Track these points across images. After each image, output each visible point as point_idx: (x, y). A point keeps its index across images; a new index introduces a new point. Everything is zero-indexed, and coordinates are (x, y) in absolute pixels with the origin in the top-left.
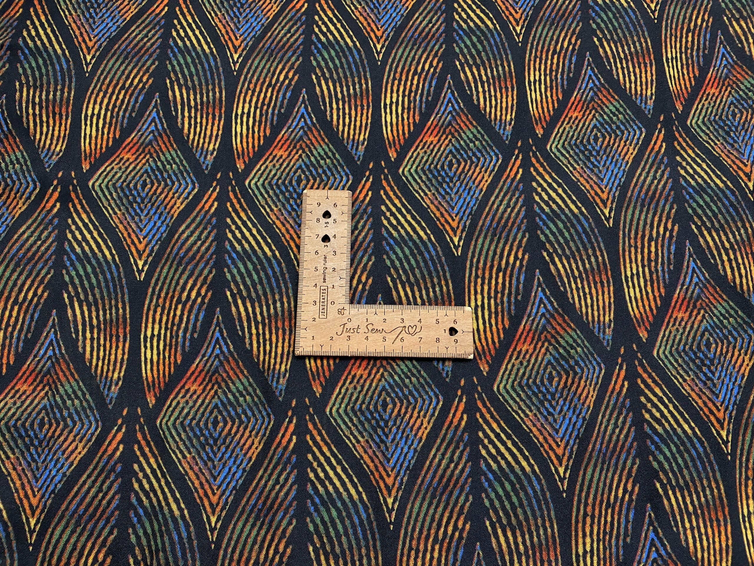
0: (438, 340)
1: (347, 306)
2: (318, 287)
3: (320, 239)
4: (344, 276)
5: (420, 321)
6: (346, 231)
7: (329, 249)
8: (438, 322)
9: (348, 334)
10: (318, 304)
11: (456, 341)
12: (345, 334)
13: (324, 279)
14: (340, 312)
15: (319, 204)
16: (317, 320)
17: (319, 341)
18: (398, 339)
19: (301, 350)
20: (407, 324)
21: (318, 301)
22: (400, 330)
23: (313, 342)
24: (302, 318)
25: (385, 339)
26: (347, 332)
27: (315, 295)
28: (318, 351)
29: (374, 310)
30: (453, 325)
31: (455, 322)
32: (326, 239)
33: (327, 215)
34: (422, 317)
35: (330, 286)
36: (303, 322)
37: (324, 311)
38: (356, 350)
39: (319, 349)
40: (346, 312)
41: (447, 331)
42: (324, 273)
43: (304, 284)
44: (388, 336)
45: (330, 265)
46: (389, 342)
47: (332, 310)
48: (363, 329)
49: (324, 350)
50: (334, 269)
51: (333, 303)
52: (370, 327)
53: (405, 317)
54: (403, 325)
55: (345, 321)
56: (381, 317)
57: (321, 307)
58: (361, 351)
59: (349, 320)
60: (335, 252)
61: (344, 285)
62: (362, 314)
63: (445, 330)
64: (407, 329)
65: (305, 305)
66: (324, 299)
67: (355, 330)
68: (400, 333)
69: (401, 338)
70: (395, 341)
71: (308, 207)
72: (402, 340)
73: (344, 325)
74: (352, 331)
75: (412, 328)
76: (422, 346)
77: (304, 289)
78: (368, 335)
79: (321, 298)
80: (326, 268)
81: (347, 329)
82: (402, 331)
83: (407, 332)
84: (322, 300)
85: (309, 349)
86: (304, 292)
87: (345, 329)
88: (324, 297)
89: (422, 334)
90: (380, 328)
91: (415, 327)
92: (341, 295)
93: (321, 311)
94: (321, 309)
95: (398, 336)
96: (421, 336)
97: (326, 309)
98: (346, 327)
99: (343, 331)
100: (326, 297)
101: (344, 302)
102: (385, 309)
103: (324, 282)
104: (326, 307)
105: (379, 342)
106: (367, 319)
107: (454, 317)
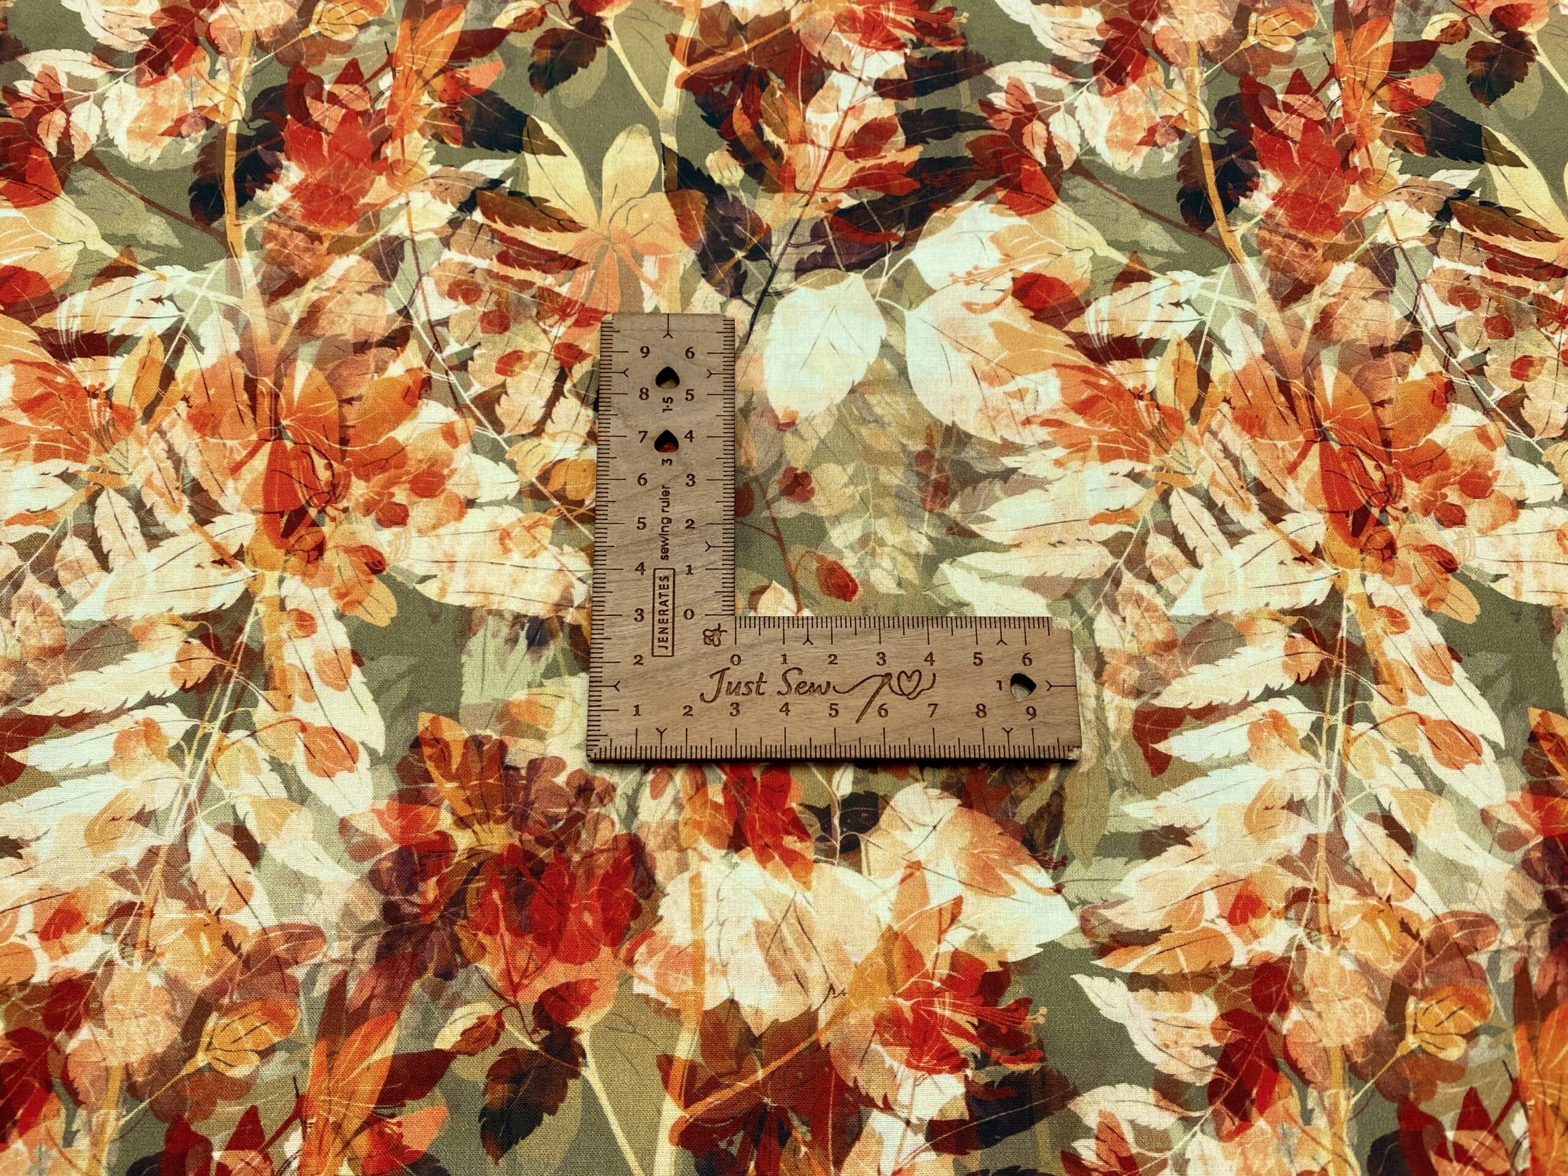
1: (728, 624)
2: (649, 572)
4: (719, 542)
5: (930, 659)
6: (720, 422)
7: (677, 468)
10: (648, 617)
11: (1032, 712)
12: (725, 700)
14: (711, 637)
15: (646, 351)
16: (647, 660)
17: (650, 720)
20: (894, 668)
21: (647, 608)
23: (637, 723)
24: (607, 656)
26: (729, 692)
27: (641, 594)
28: (649, 744)
30: (1021, 669)
31: (1026, 659)
32: (666, 442)
33: (667, 377)
34: (934, 647)
35: (680, 567)
36: (607, 670)
38: (755, 742)
40: (727, 639)
41: (1006, 685)
42: (664, 535)
43: (609, 564)
45: (677, 510)
46: (846, 718)
47: (689, 634)
49: (667, 742)
50: (691, 524)
51: (689, 614)
52: (794, 678)
53: (888, 647)
54: (883, 670)
55: (723, 661)
56: (820, 649)
57: (657, 626)
58: (769, 743)
59: (736, 659)
60: (692, 477)
61: (719, 564)
62: (770, 642)
63: (999, 682)
64: (894, 682)
65: (614, 619)
66: (664, 603)
67: (754, 687)
68: (877, 692)
69: (881, 708)
70: (862, 714)
71: (616, 357)
72: (883, 710)
73: (723, 671)
74: (743, 689)
75: (909, 678)
76: (937, 727)
77: (608, 578)
78: (788, 698)
79: (658, 600)
80: (670, 520)
81: (730, 683)
82: (880, 688)
83: (897, 689)
84: (658, 607)
85: (628, 741)
86: (609, 587)
87: (725, 685)
88: (664, 599)
89: (937, 695)
90: (821, 680)
91: (916, 677)
92: (711, 592)
93: (657, 635)
94: (657, 630)
95: (870, 702)
96: (934, 700)
97: (670, 631)
98: (726, 680)
99: (718, 691)
100: (670, 598)
101: (719, 611)
102: (835, 631)
103: (665, 557)
104: (670, 625)
105: (818, 718)
106: (784, 656)
107: (1022, 646)
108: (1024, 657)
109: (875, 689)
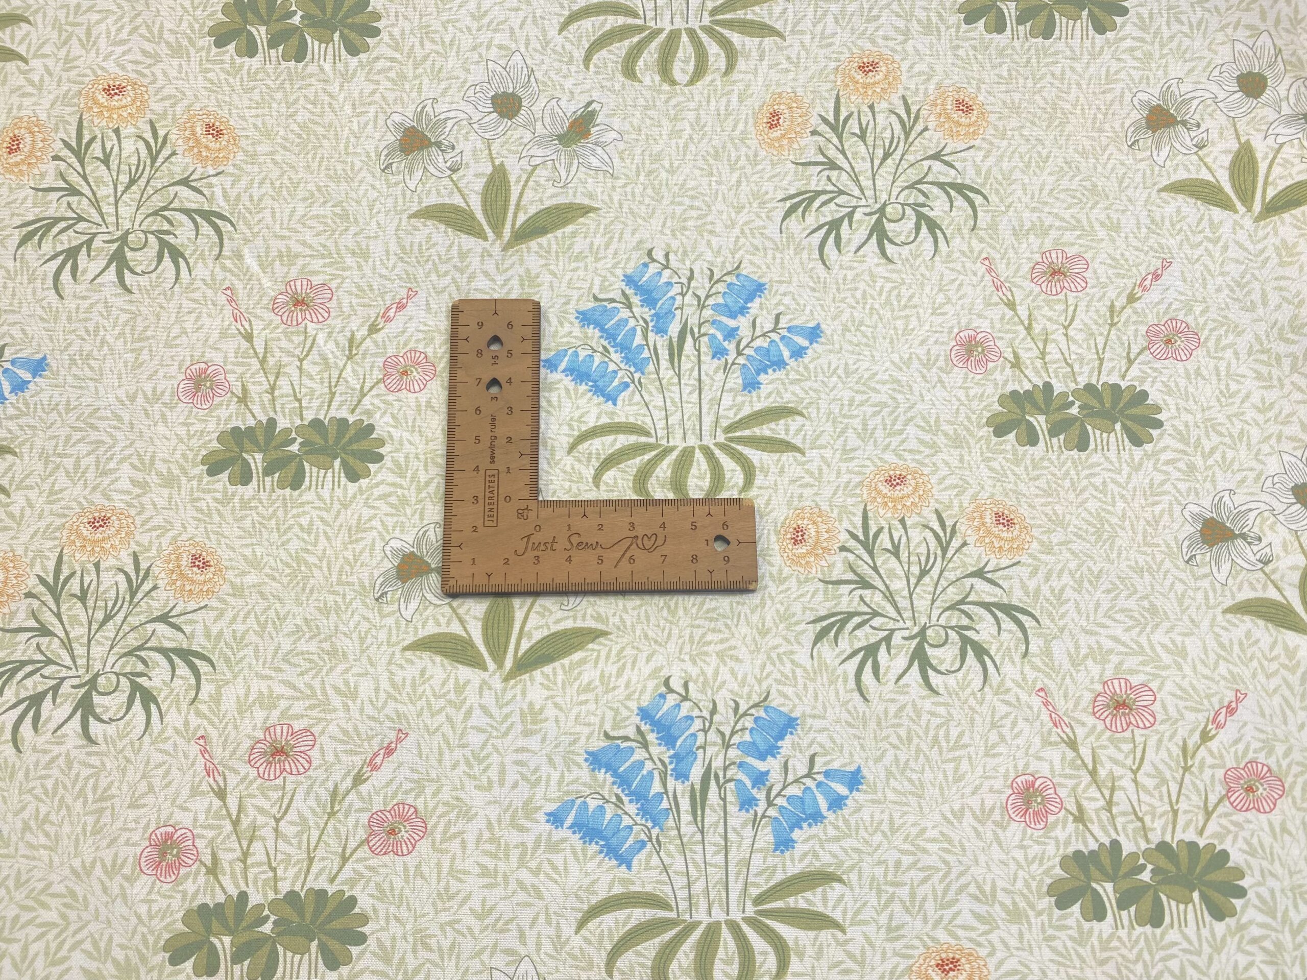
0: (695, 558)
3: (483, 386)
8: (694, 526)
9: (536, 553)
13: (492, 457)
18: (625, 560)
19: (452, 582)
22: (627, 543)
25: (601, 560)
29: (581, 509)
37: (492, 513)
39: (485, 581)
44: (606, 555)
48: (563, 543)
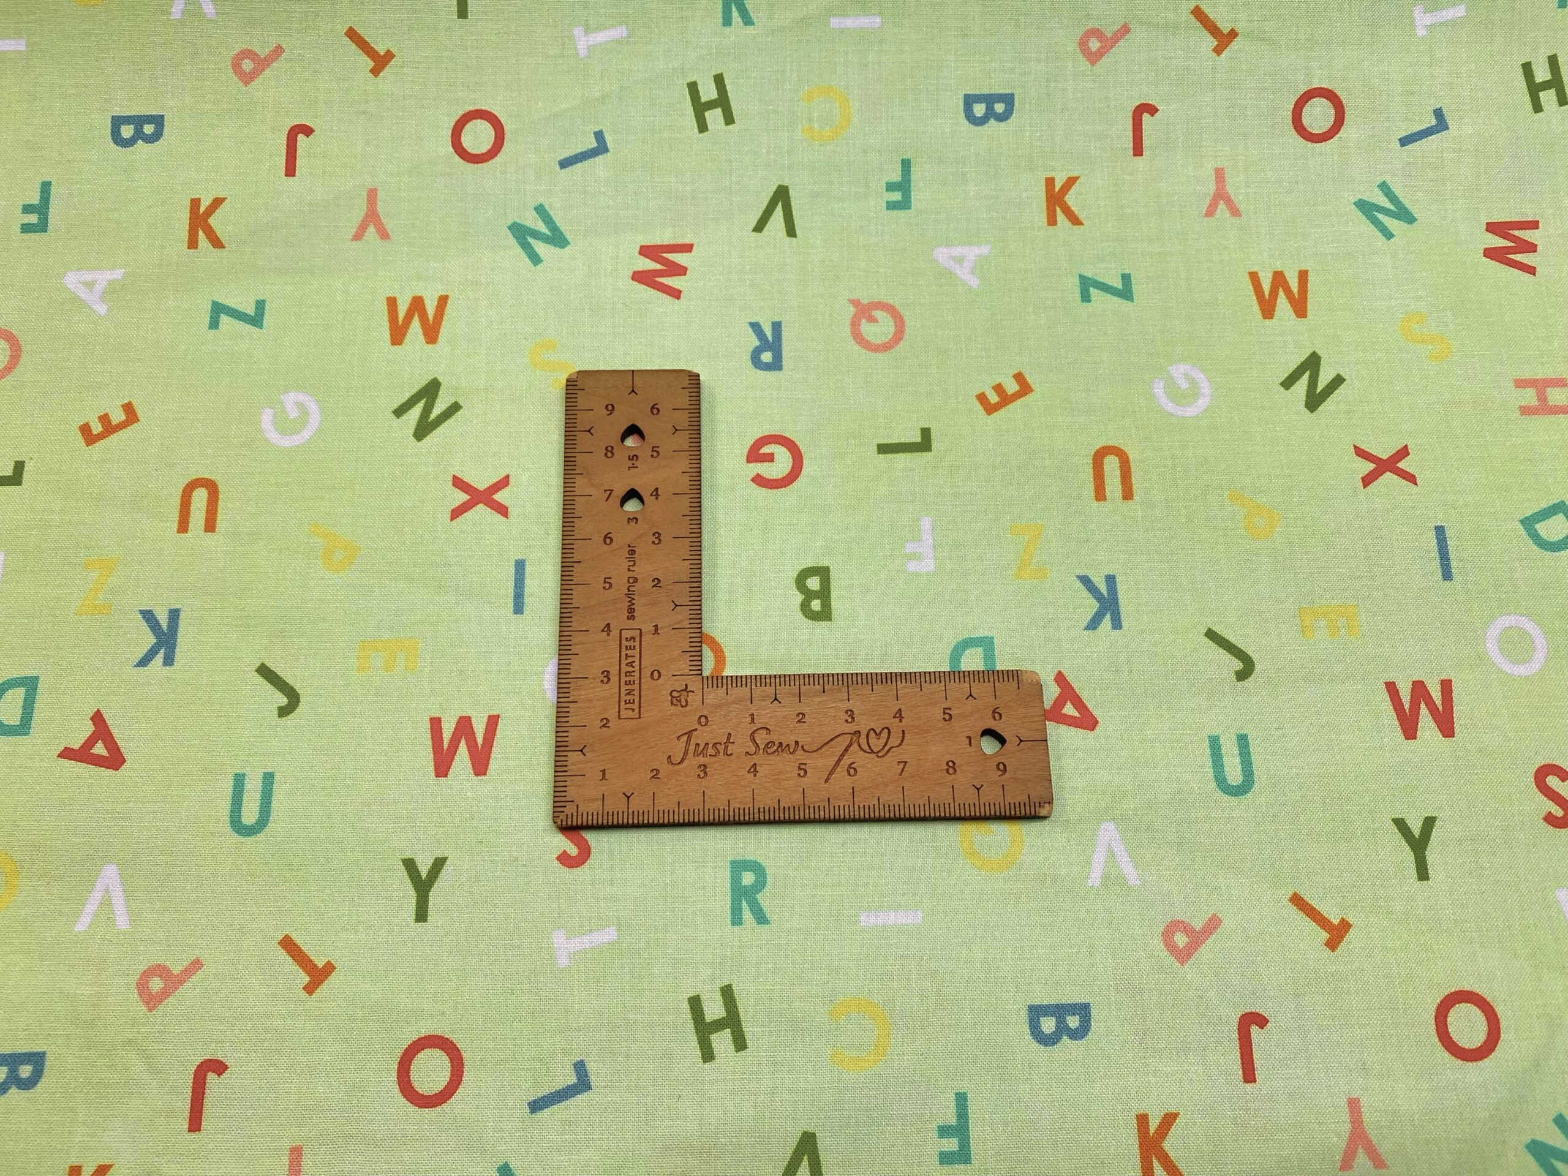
1: (694, 684)
2: (615, 633)
3: (615, 499)
4: (685, 600)
5: (899, 714)
6: (686, 479)
7: (642, 527)
8: (948, 715)
10: (614, 678)
11: (1002, 768)
12: (693, 761)
13: (631, 610)
14: (678, 698)
15: (611, 409)
16: (614, 722)
17: (617, 783)
18: (841, 770)
19: (570, 809)
20: (863, 724)
21: (614, 671)
22: (844, 742)
23: (603, 788)
24: (573, 720)
25: (803, 770)
26: (696, 754)
27: (607, 656)
28: (617, 812)
29: (770, 690)
30: (991, 722)
31: (996, 713)
34: (903, 704)
35: (647, 627)
36: (573, 735)
37: (631, 698)
38: (723, 805)
39: (624, 807)
40: (694, 699)
41: (975, 739)
42: (630, 595)
43: (575, 626)
44: (811, 761)
45: (644, 570)
46: (813, 778)
47: (656, 695)
48: (741, 744)
49: (633, 808)
50: (657, 583)
52: (762, 738)
53: (855, 705)
54: (851, 728)
55: (690, 722)
56: (788, 708)
57: (624, 688)
58: (738, 806)
59: (703, 720)
60: (657, 534)
61: (686, 624)
62: (738, 701)
63: (969, 738)
64: (863, 741)
65: (580, 682)
66: (631, 664)
67: (721, 748)
68: (846, 750)
69: (850, 766)
70: (831, 773)
71: (580, 416)
72: (852, 770)
73: (689, 734)
74: (711, 751)
75: (878, 735)
76: (907, 786)
77: (574, 640)
78: (756, 759)
79: (624, 662)
80: (636, 580)
81: (697, 745)
82: (849, 746)
83: (866, 748)
84: (625, 669)
85: (594, 807)
86: (575, 649)
87: (692, 747)
88: (630, 660)
89: (908, 752)
90: (789, 739)
91: (885, 734)
92: (677, 652)
93: (623, 698)
94: (623, 693)
95: (839, 761)
96: (904, 758)
97: (636, 693)
98: (693, 741)
99: (686, 753)
100: (637, 659)
101: (687, 671)
102: (802, 686)
103: (631, 617)
104: (636, 687)
105: (787, 779)
106: (753, 714)
107: (992, 700)
108: (994, 712)
109: (844, 749)
